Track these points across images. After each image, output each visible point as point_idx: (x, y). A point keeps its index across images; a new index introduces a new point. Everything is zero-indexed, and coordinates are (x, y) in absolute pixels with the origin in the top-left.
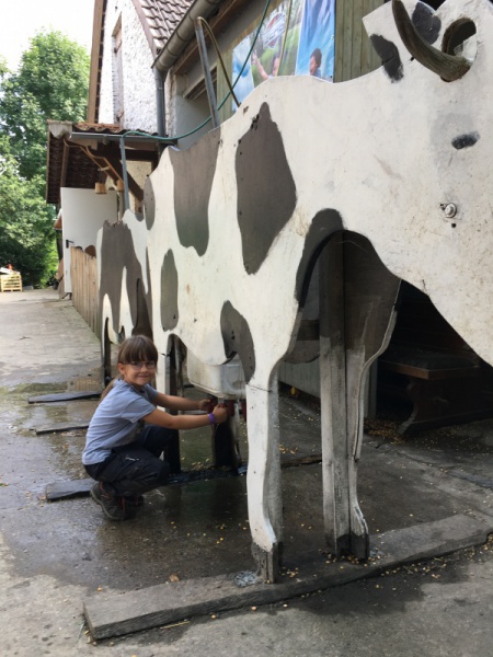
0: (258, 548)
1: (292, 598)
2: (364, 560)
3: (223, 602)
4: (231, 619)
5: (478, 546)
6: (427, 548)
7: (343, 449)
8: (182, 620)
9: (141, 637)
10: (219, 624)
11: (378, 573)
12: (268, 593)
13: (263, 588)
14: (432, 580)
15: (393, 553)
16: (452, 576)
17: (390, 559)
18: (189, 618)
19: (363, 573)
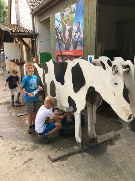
0: (78, 142)
1: (85, 151)
2: (97, 142)
3: (73, 152)
4: (75, 155)
5: (116, 138)
6: (107, 139)
7: (92, 122)
8: (66, 156)
9: (60, 160)
10: (73, 156)
11: (99, 144)
12: (80, 150)
13: (79, 149)
14: (109, 145)
15: (101, 140)
16: (112, 144)
17: (101, 142)
18: (68, 156)
19: (96, 145)
